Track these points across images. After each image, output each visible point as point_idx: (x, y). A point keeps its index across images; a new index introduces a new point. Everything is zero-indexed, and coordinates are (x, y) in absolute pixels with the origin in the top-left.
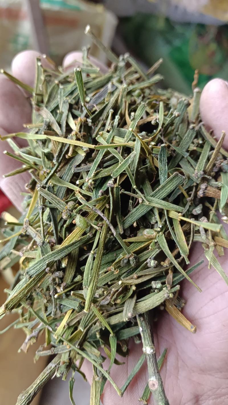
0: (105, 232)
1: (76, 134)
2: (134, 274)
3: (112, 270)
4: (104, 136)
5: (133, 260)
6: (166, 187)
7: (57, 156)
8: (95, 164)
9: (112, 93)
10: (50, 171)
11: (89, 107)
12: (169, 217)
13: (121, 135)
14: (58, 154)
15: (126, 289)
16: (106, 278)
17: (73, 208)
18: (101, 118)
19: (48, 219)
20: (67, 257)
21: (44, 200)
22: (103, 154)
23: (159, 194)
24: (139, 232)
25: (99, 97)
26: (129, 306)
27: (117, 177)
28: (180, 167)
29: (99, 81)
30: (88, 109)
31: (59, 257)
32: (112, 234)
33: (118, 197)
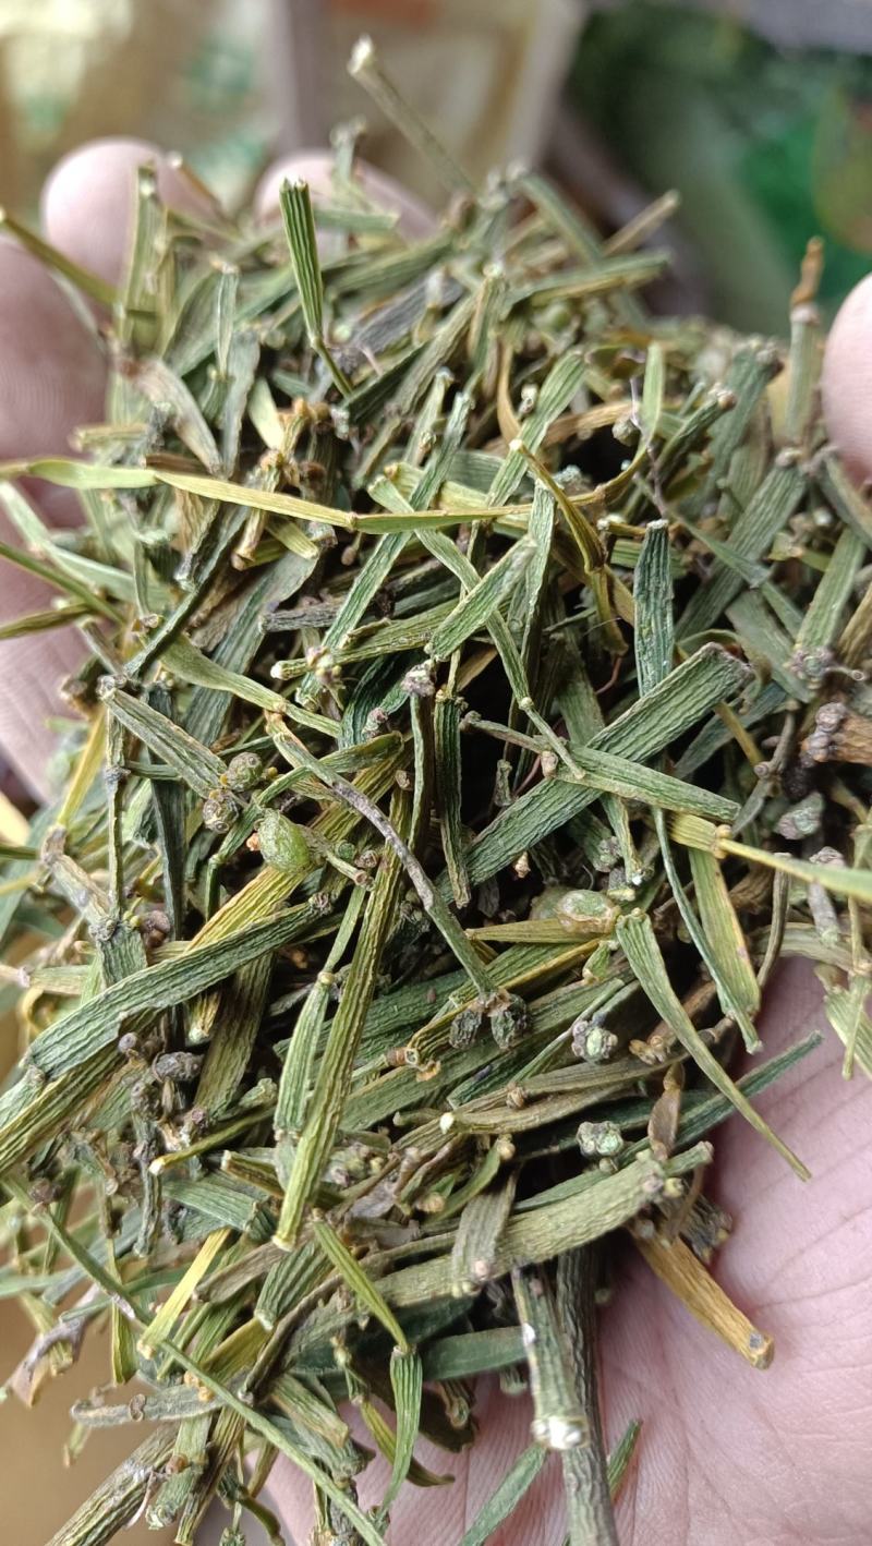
0: (385, 893)
1: (281, 466)
2: (511, 1084)
3: (407, 1061)
4: (404, 482)
5: (506, 1020)
6: (666, 709)
7: (194, 556)
8: (359, 595)
9: (444, 312)
10: (163, 622)
11: (344, 359)
12: (673, 845)
13: (475, 479)
14: (200, 549)
15: (469, 1150)
16: (382, 1095)
17: (251, 781)
18: (391, 406)
19: (143, 827)
20: (215, 996)
21: (132, 748)
22: (395, 556)
23: (631, 739)
24: (539, 902)
25: (391, 323)
26: (479, 1226)
27: (450, 655)
28: (730, 626)
29: (397, 265)
30: (339, 367)
31: (178, 995)
32: (419, 905)
33: (452, 743)
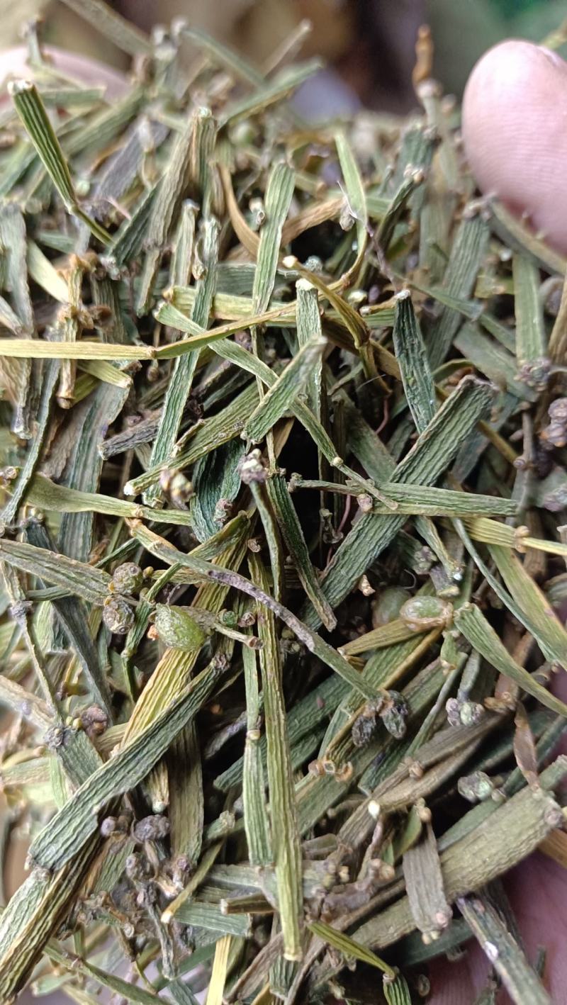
0: (270, 643)
1: (75, 316)
2: (407, 760)
3: (327, 771)
4: (181, 301)
5: (395, 716)
6: (443, 436)
7: (24, 408)
8: (172, 405)
9: (159, 151)
10: (20, 471)
11: (94, 211)
12: (474, 542)
13: (239, 285)
14: (27, 402)
15: (396, 820)
16: (314, 797)
17: (136, 585)
18: (148, 241)
19: (57, 638)
20: (162, 767)
21: (26, 580)
22: (193, 367)
23: (422, 466)
25: (121, 170)
26: (421, 878)
27: (265, 438)
28: (460, 355)
29: (107, 122)
30: (92, 219)
31: (135, 778)
32: (295, 638)
33: (287, 506)
